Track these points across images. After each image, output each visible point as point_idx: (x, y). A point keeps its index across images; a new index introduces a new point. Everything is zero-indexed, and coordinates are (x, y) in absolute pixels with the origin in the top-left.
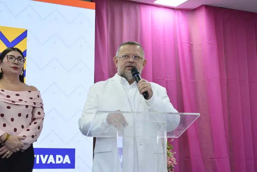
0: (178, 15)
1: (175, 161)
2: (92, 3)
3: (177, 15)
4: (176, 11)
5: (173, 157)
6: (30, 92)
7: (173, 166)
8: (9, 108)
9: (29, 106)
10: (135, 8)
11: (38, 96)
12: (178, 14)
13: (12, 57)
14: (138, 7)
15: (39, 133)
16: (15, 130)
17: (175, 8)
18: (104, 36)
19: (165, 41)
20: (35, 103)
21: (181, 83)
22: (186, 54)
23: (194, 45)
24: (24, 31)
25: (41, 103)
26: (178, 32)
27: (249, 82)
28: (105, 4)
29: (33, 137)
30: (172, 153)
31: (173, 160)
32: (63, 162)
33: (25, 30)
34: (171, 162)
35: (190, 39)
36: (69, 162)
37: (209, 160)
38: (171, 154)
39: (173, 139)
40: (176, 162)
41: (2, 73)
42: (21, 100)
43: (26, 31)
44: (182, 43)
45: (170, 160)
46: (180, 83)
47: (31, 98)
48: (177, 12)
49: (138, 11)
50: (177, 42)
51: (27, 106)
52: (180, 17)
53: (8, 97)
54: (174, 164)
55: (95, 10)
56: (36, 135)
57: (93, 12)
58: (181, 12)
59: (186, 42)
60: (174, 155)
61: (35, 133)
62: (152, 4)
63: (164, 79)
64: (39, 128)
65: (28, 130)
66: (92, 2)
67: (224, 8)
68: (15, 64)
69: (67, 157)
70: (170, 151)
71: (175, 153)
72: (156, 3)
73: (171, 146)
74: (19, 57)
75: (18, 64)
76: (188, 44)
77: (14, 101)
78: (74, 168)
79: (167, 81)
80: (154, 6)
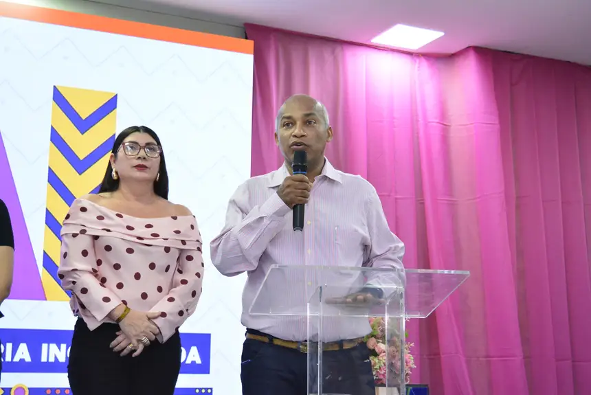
0: (419, 67)
1: (412, 362)
2: (248, 41)
3: (417, 65)
4: (415, 58)
5: (409, 353)
6: (175, 218)
7: (409, 372)
8: (130, 251)
9: (171, 249)
10: (333, 52)
11: (192, 227)
12: (419, 63)
13: (134, 145)
14: (339, 49)
15: (194, 305)
16: (144, 296)
17: (414, 52)
18: (271, 107)
19: (394, 118)
20: (184, 242)
21: (423, 203)
22: (436, 146)
23: (452, 128)
24: (111, 97)
25: (198, 241)
26: (419, 100)
27: (562, 203)
28: (272, 42)
29: (181, 313)
30: (407, 346)
31: (409, 360)
32: (185, 361)
33: (113, 95)
35: (443, 114)
36: (199, 361)
37: (481, 359)
40: (415, 364)
41: (118, 180)
42: (155, 235)
44: (426, 123)
46: (421, 204)
47: (178, 232)
48: (418, 61)
50: (418, 121)
51: (167, 249)
52: (423, 70)
53: (130, 228)
54: (411, 368)
55: (252, 55)
56: (187, 310)
57: (247, 60)
59: (436, 121)
60: (410, 349)
61: (185, 306)
62: (367, 43)
64: (194, 294)
65: (171, 300)
66: (246, 38)
67: (513, 53)
68: (139, 158)
69: (194, 350)
71: (412, 345)
74: (148, 144)
75: (146, 157)
76: (439, 125)
77: (141, 236)
78: (209, 373)
79: (396, 199)
80: (372, 49)
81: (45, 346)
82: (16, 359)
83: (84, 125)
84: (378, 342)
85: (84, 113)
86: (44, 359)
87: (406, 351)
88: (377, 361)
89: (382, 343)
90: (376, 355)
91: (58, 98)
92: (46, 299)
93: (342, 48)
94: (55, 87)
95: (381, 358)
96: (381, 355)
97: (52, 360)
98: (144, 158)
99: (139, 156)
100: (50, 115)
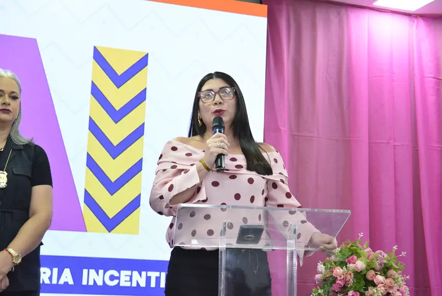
0: (417, 27)
1: (408, 293)
2: (261, 5)
3: (415, 25)
4: (413, 19)
5: (405, 285)
10: (339, 14)
12: (417, 24)
14: (344, 11)
17: (411, 13)
18: (282, 64)
19: (393, 73)
21: (418, 150)
24: (142, 56)
25: (280, 173)
26: (416, 56)
28: (284, 7)
30: (403, 278)
31: (404, 291)
33: (145, 55)
34: (401, 294)
35: (438, 70)
38: (400, 279)
39: (405, 253)
43: (147, 55)
44: (422, 77)
45: (398, 290)
48: (416, 21)
49: (345, 19)
50: (414, 75)
52: (421, 30)
55: (266, 18)
57: (263, 22)
58: (423, 20)
59: (432, 76)
60: (406, 281)
62: (370, 6)
63: (391, 142)
66: (261, 3)
68: (216, 104)
70: (399, 274)
71: (408, 277)
72: (376, 4)
73: (401, 264)
75: (222, 101)
76: (434, 80)
79: (394, 146)
80: (374, 11)
81: (85, 271)
82: (61, 282)
83: (119, 80)
84: (377, 274)
85: (120, 70)
86: (84, 282)
87: (403, 283)
88: (375, 291)
89: (380, 275)
90: (375, 285)
91: (98, 57)
92: (87, 231)
93: (347, 11)
94: (95, 47)
95: (379, 289)
96: (379, 286)
97: (91, 283)
98: (220, 103)
99: (214, 102)
100: (91, 72)
